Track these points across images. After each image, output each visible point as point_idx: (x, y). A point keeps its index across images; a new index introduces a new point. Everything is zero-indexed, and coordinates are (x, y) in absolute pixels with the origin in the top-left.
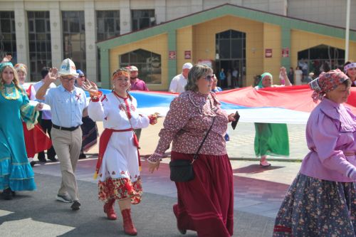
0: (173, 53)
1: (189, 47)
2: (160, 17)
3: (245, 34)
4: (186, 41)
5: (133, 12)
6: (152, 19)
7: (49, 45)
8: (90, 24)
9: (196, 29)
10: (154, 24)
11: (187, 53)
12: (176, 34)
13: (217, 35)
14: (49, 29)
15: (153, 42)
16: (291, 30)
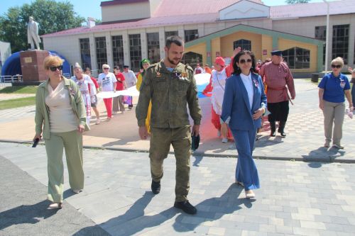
0: (209, 53)
1: (219, 50)
2: (201, 33)
3: (250, 42)
4: (217, 47)
5: (185, 32)
6: (196, 35)
7: (140, 52)
8: (162, 39)
9: (222, 39)
10: (197, 37)
11: (217, 53)
12: (211, 42)
13: (234, 43)
14: (140, 43)
15: (197, 48)
16: (278, 39)
